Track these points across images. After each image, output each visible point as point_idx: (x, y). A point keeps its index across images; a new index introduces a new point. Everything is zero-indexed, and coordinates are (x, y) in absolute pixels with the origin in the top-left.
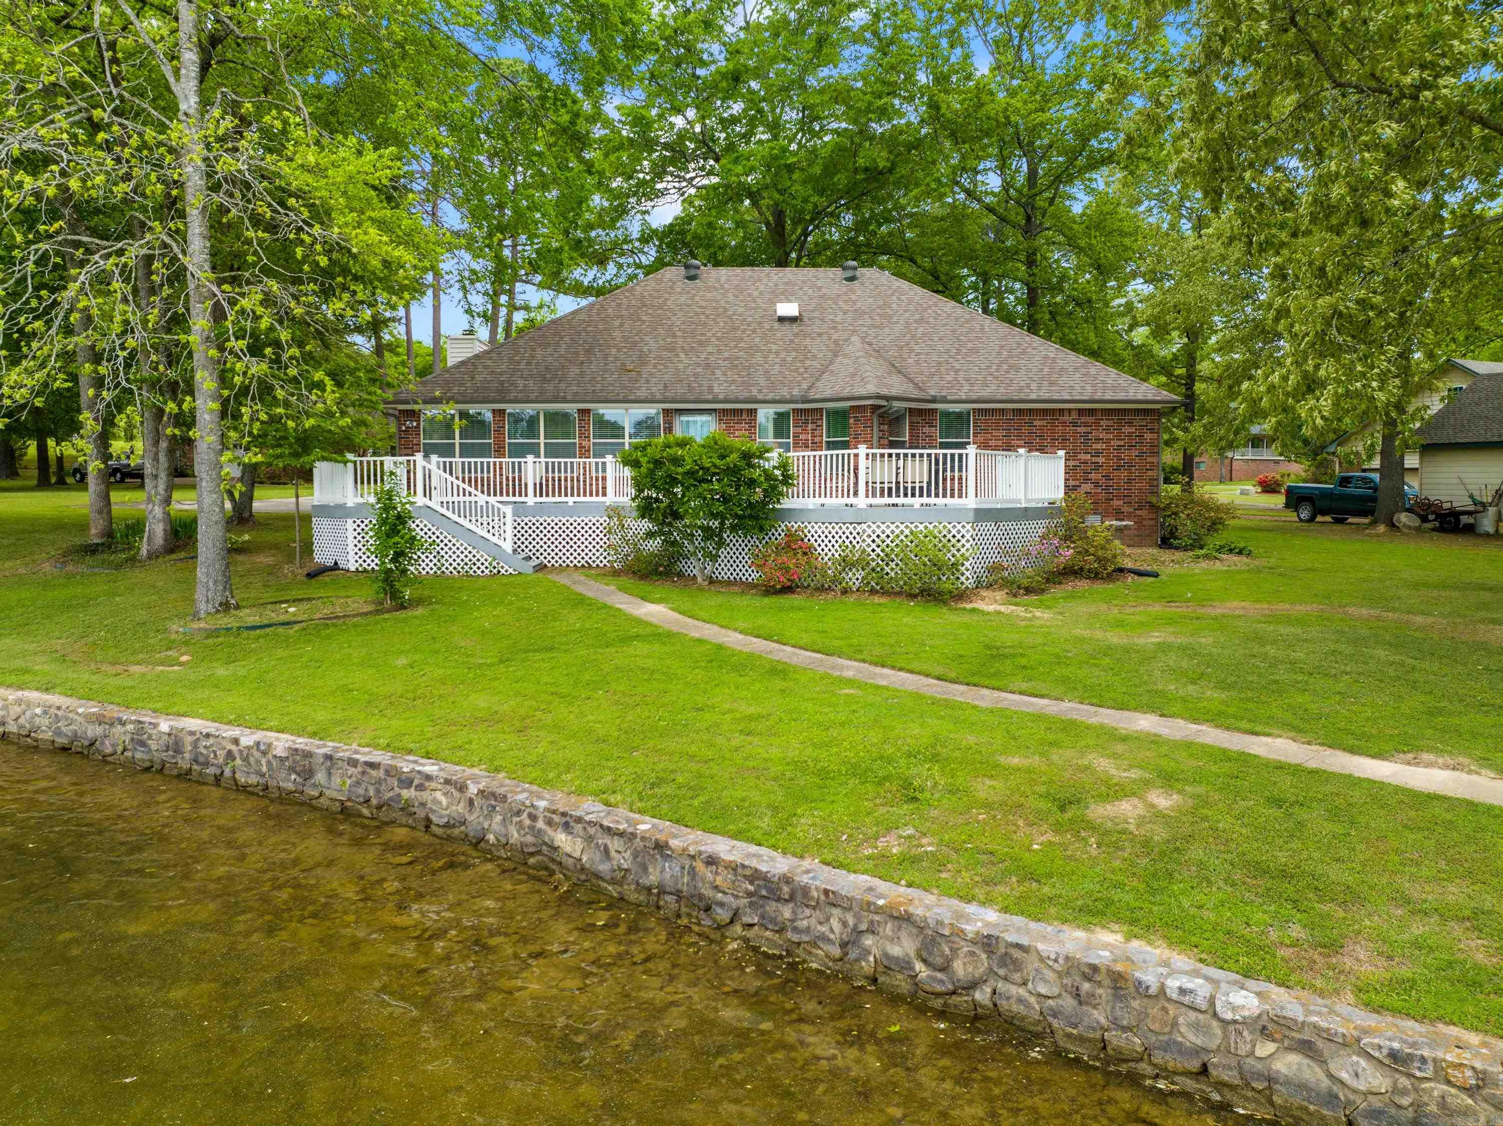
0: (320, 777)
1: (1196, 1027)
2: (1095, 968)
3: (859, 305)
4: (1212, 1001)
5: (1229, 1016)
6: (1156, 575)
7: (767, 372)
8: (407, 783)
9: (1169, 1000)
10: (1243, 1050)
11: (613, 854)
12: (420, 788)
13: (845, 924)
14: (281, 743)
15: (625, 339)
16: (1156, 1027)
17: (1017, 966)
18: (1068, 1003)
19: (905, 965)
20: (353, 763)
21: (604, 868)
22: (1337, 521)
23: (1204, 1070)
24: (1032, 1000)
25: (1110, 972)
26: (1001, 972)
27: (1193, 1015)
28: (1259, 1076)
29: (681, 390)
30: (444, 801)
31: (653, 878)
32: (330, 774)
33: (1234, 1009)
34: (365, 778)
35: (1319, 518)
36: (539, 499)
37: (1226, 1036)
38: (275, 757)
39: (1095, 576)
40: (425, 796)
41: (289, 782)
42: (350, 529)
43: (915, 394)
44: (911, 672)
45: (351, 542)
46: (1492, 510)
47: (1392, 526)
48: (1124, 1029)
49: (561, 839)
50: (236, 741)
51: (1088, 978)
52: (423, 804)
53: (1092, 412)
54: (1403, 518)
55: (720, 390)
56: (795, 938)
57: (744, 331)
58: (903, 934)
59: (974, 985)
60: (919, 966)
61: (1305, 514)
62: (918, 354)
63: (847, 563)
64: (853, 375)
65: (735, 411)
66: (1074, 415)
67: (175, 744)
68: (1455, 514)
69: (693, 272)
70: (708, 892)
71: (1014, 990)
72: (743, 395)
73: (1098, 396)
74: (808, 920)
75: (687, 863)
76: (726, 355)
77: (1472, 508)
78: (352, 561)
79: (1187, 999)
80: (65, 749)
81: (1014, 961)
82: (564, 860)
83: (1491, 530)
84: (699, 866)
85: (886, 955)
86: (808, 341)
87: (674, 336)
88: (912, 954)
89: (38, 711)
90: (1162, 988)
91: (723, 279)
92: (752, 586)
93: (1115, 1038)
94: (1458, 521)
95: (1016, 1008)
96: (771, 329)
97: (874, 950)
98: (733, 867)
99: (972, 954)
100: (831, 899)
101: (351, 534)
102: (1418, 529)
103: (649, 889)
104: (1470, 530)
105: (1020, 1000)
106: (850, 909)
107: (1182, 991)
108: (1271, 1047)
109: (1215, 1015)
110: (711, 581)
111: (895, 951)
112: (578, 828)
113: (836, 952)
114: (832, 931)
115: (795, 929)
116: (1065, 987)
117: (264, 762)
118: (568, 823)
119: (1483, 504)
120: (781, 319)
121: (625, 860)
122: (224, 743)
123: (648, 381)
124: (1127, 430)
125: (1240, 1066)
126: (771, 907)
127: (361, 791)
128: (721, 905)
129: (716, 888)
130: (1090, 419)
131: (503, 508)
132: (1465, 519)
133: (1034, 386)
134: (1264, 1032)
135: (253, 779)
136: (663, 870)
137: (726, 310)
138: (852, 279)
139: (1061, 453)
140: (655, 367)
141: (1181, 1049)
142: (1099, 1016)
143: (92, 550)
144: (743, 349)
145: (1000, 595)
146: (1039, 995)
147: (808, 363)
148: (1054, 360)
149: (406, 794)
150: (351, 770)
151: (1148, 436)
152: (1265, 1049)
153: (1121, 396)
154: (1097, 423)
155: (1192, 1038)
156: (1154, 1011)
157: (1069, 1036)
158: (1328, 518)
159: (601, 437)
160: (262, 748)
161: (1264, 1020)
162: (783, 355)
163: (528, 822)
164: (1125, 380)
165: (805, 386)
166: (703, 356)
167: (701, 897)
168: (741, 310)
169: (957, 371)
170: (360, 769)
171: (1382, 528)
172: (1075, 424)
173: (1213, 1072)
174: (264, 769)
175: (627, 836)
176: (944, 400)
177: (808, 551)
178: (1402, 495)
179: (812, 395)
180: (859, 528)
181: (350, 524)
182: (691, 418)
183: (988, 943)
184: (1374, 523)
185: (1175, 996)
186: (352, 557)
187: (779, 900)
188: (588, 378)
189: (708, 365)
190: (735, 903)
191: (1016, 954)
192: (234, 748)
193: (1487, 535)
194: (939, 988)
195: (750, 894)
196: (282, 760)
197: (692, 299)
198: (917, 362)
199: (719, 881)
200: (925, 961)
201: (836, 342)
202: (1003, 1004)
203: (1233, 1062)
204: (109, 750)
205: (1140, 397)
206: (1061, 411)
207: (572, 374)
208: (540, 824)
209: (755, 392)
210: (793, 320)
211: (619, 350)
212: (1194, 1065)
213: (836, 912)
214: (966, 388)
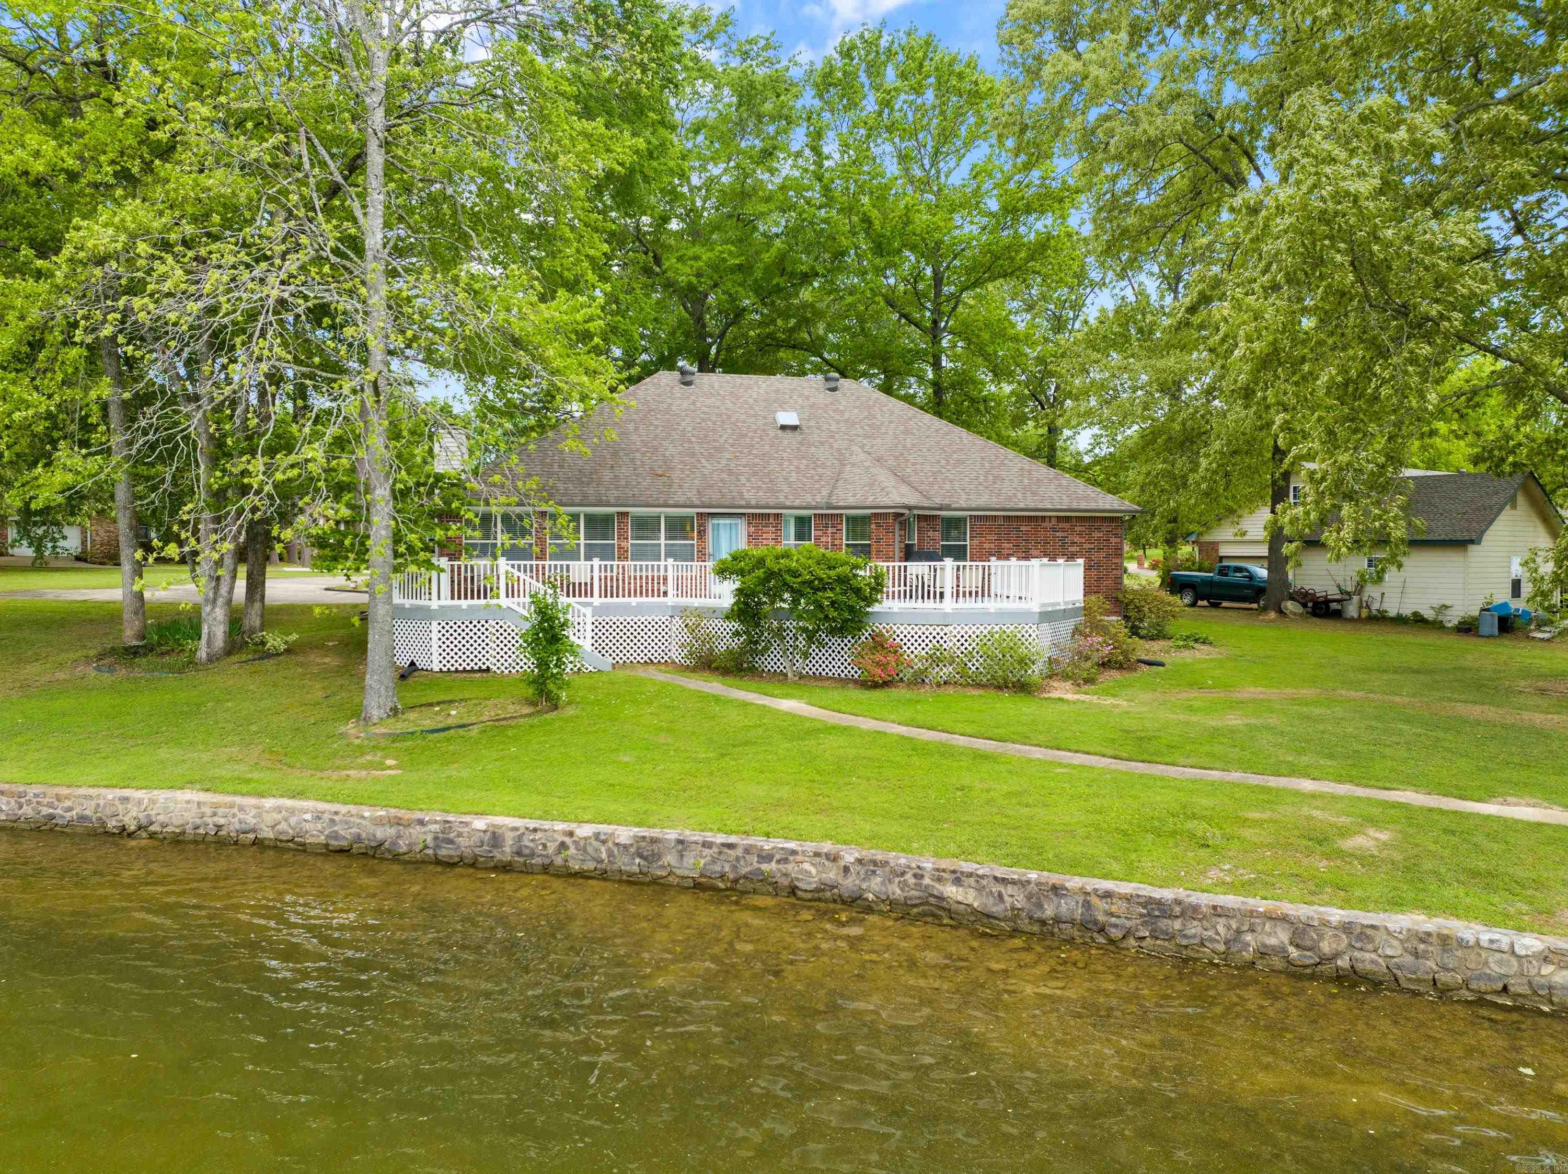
0: (670, 859)
1: (1500, 963)
2: (1429, 934)
3: (847, 415)
4: (1512, 946)
5: (1523, 953)
6: (1162, 665)
7: (786, 479)
8: (767, 857)
9: (1481, 948)
10: (1533, 972)
11: (1006, 898)
12: (785, 861)
13: (1229, 928)
14: (624, 835)
15: (644, 443)
16: (1472, 966)
17: (1370, 939)
18: (1409, 959)
19: (1281, 951)
20: (707, 845)
21: (997, 909)
22: (1216, 606)
23: (1505, 989)
24: (1380, 960)
25: (1439, 935)
26: (1358, 945)
27: (1498, 955)
28: (1542, 987)
29: (715, 497)
30: (813, 871)
31: (1049, 911)
32: (682, 856)
33: (1527, 948)
34: (722, 857)
35: (1200, 603)
36: (603, 600)
37: (1521, 965)
38: (617, 844)
39: (1120, 667)
40: (790, 867)
41: (635, 865)
42: (435, 631)
43: (926, 504)
44: (1088, 753)
45: (435, 643)
46: (1356, 598)
47: (1281, 612)
48: (1448, 970)
49: (951, 891)
50: (571, 834)
51: (1422, 941)
52: (786, 875)
53: (1068, 519)
54: (1290, 606)
55: (751, 496)
56: (1185, 942)
57: (752, 438)
58: (1279, 930)
59: (1336, 955)
60: (1291, 949)
61: (1187, 600)
62: (914, 464)
63: (936, 659)
64: (871, 485)
65: (762, 515)
66: (1054, 522)
67: (496, 839)
68: (1327, 602)
69: (689, 378)
70: (1101, 918)
71: (1367, 956)
72: (772, 501)
73: (1075, 505)
74: (1194, 929)
75: (1081, 899)
76: (744, 461)
77: (1338, 597)
78: (436, 662)
79: (1494, 946)
80: (341, 851)
81: (1367, 937)
82: (954, 907)
83: (1356, 615)
84: (1094, 900)
85: (1265, 946)
86: (813, 449)
87: (690, 442)
88: (1287, 942)
89: (308, 816)
90: (1478, 942)
91: (716, 385)
92: (856, 682)
93: (1443, 977)
94: (1328, 607)
95: (1369, 967)
96: (776, 437)
97: (1253, 943)
98: (1128, 898)
99: (1335, 936)
100: (1217, 911)
101: (435, 636)
102: (1301, 615)
103: (1043, 923)
104: (1337, 615)
105: (1372, 962)
106: (1234, 917)
107: (1492, 941)
108: (1551, 968)
109: (1513, 952)
110: (801, 677)
111: (1272, 941)
112: (972, 881)
113: (1222, 948)
114: (1218, 933)
115: (1185, 936)
116: (1406, 950)
117: (603, 849)
118: (958, 878)
119: (1348, 593)
120: (783, 428)
121: (1020, 901)
122: (556, 836)
123: (680, 487)
124: (1096, 534)
125: (1530, 983)
126: (1163, 924)
127: (718, 868)
128: (1115, 926)
129: (1112, 915)
130: (1066, 525)
131: (583, 610)
132: (1334, 606)
133: (1020, 495)
134: (1546, 959)
135: (591, 865)
136: (1059, 905)
137: (729, 417)
138: (834, 389)
139: (1081, 561)
140: (682, 471)
141: (1489, 978)
142: (1431, 964)
143: (133, 652)
144: (756, 456)
145: (1068, 685)
146: (1387, 956)
147: (820, 470)
148: (1030, 471)
149: (765, 867)
150: (706, 851)
151: (1113, 540)
152: (1547, 970)
153: (1093, 506)
154: (1072, 529)
155: (1496, 969)
156: (1473, 957)
157: (1409, 980)
158: (1205, 603)
159: (637, 538)
160: (602, 837)
161: (1546, 953)
162: (795, 463)
163: (912, 881)
164: (1093, 491)
165: (825, 493)
166: (724, 462)
167: (1096, 922)
168: (743, 417)
169: (951, 481)
170: (715, 849)
171: (1273, 615)
172: (1054, 530)
173: (1512, 989)
174: (604, 855)
175: (1023, 884)
176: (948, 508)
177: (895, 651)
178: (1287, 584)
179: (834, 501)
180: (946, 630)
181: (435, 626)
182: (722, 521)
183: (1346, 928)
184: (1265, 609)
185: (1486, 945)
186: (435, 658)
187: (1170, 917)
188: (623, 482)
189: (730, 472)
190: (1128, 924)
191: (1369, 932)
192: (567, 840)
193: (1352, 620)
194: (1308, 962)
195: (1142, 915)
196: (625, 847)
197: (694, 403)
198: (915, 471)
199: (1114, 909)
200: (1297, 946)
201: (838, 450)
202: (1359, 966)
203: (1525, 981)
204: (404, 849)
205: (1108, 507)
206: (1043, 518)
207: (607, 478)
208: (927, 881)
209: (782, 499)
210: (795, 428)
211: (644, 454)
212: (1500, 986)
213: (1222, 921)
214: (964, 497)
